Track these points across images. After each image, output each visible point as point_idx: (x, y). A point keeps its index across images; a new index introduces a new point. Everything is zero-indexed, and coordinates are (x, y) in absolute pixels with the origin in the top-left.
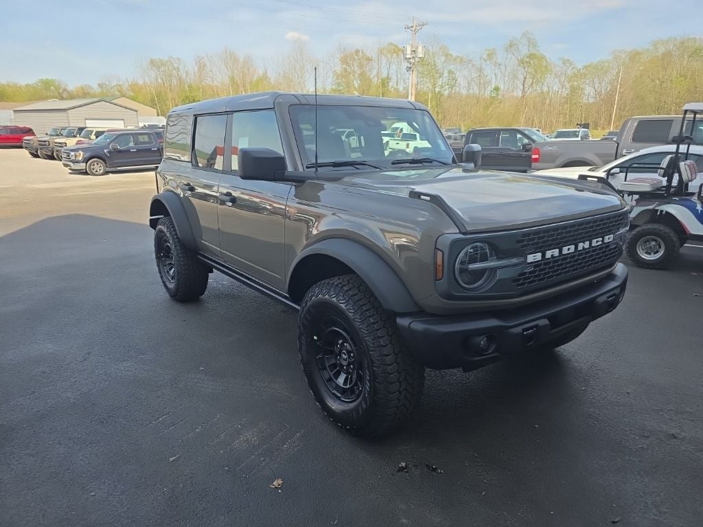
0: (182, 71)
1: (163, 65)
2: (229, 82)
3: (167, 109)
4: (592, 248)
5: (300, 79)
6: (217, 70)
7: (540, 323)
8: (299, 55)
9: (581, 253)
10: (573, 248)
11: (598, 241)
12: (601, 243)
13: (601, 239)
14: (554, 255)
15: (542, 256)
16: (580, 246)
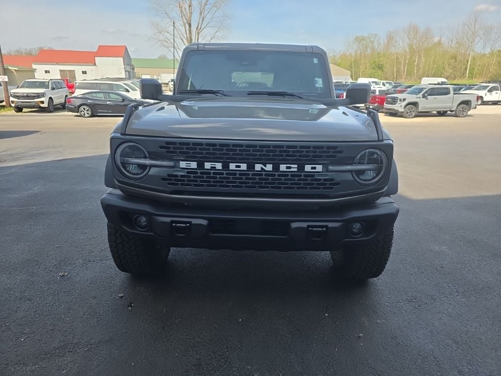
0: (375, 44)
1: (363, 39)
2: (407, 49)
3: (359, 71)
4: (278, 172)
5: (470, 44)
6: (401, 41)
7: (195, 221)
8: (473, 23)
9: (259, 174)
10: (244, 167)
11: (290, 168)
12: (296, 170)
13: (296, 166)
14: (215, 167)
15: (197, 165)
16: (258, 167)
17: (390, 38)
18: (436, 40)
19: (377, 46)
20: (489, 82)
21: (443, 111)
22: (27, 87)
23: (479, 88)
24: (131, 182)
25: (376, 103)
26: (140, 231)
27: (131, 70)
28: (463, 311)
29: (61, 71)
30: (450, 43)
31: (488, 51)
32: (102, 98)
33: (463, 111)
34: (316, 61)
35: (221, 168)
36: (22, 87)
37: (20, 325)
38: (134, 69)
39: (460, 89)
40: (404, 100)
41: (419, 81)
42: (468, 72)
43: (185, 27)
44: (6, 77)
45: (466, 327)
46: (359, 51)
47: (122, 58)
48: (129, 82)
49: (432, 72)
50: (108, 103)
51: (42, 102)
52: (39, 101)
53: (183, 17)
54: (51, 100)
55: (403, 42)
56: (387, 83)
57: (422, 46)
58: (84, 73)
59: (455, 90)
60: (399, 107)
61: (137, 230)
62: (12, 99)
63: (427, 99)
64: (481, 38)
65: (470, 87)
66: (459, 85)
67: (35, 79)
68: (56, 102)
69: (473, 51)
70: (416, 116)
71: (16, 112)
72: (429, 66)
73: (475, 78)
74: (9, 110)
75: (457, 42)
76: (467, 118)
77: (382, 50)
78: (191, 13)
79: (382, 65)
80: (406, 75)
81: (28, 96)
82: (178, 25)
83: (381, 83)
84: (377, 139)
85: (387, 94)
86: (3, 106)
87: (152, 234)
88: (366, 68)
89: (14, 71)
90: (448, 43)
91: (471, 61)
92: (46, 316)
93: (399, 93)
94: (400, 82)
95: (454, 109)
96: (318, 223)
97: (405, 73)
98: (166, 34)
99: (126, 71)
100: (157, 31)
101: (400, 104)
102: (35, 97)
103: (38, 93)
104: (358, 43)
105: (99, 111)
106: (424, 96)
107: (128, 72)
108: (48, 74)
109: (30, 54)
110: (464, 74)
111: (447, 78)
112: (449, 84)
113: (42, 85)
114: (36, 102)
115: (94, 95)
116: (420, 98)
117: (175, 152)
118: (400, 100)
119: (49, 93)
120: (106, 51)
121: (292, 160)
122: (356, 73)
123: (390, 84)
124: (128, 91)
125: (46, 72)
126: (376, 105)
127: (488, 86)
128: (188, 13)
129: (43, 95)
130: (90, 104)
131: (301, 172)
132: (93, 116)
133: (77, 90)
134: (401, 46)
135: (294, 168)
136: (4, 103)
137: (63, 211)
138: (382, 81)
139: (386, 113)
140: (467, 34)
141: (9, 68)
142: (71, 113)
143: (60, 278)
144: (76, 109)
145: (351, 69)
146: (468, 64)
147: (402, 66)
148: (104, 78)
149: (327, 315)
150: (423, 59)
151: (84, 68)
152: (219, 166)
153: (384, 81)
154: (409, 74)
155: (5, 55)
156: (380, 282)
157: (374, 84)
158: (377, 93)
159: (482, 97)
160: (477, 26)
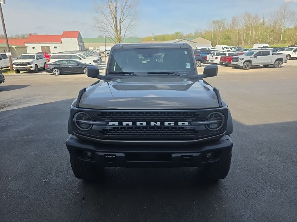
0: (225, 24)
1: (218, 22)
2: (245, 27)
3: (217, 41)
4: (164, 126)
5: (282, 23)
6: (240, 22)
7: (117, 154)
8: (283, 11)
9: (153, 127)
10: (144, 124)
11: (170, 124)
12: (173, 125)
13: (173, 123)
14: (128, 125)
15: (119, 124)
16: (152, 124)
17: (234, 21)
18: (262, 21)
19: (226, 26)
20: (294, 46)
21: (267, 65)
22: (22, 59)
23: (288, 49)
24: (82, 133)
25: (226, 61)
26: (88, 160)
27: (83, 45)
28: (273, 199)
29: (42, 47)
30: (270, 22)
31: (293, 26)
32: (65, 64)
33: (279, 64)
34: (186, 53)
35: (132, 125)
36: (20, 59)
37: (23, 213)
38: (84, 44)
39: (277, 50)
40: (243, 59)
41: (252, 46)
42: (281, 40)
43: (113, 19)
44: (11, 53)
45: (274, 209)
46: (216, 29)
47: (77, 39)
48: (81, 53)
49: (260, 40)
50: (69, 66)
51: (32, 67)
52: (29, 67)
53: (112, 14)
54: (36, 65)
55: (242, 23)
56: (233, 48)
57: (253, 25)
58: (55, 47)
59: (273, 51)
60: (240, 63)
61: (86, 159)
62: (14, 66)
63: (257, 58)
64: (288, 20)
65: (282, 49)
66: (276, 48)
67: (27, 53)
68: (39, 66)
69: (284, 27)
70: (251, 68)
71: (17, 73)
72: (258, 36)
73: (286, 43)
74: (12, 72)
75: (274, 22)
76: (281, 68)
77: (229, 28)
78: (116, 11)
79: (230, 36)
80: (244, 42)
81: (23, 64)
82: (109, 18)
83: (230, 48)
84: (218, 106)
85: (233, 55)
86: (9, 70)
87: (94, 161)
88: (220, 39)
89: (15, 48)
90: (269, 23)
91: (283, 33)
92: (37, 207)
93: (240, 55)
94: (241, 47)
95: (273, 63)
96: (187, 154)
97: (244, 41)
98: (102, 23)
99: (79, 46)
100: (97, 22)
101: (241, 62)
102: (27, 64)
103: (29, 62)
104: (215, 24)
105: (64, 71)
106: (254, 57)
107: (81, 46)
108: (34, 49)
109: (24, 37)
110: (279, 40)
111: (269, 43)
112: (270, 48)
113: (31, 57)
114: (28, 67)
115: (61, 62)
116: (252, 57)
117: (106, 117)
118: (241, 59)
119: (35, 62)
120: (67, 35)
121: (171, 120)
122: (214, 42)
123: (235, 48)
124: (81, 59)
125: (33, 48)
126: (227, 62)
127: (293, 49)
128: (115, 11)
129: (32, 63)
130: (59, 68)
131: (176, 126)
132: (61, 74)
133: (51, 59)
134: (241, 25)
135: (172, 124)
136: (9, 68)
137: (45, 139)
138: (230, 47)
139: (233, 67)
140: (280, 17)
141: (12, 46)
142: (48, 73)
143: (44, 183)
144: (51, 71)
145: (212, 40)
146: (281, 35)
147: (242, 37)
148: (67, 51)
149: (195, 203)
150: (254, 33)
151: (55, 45)
152: (130, 124)
153: (232, 47)
154: (246, 42)
155: (9, 38)
156: (226, 181)
157: (226, 48)
158: (227, 55)
159: (290, 55)
160: (286, 12)
